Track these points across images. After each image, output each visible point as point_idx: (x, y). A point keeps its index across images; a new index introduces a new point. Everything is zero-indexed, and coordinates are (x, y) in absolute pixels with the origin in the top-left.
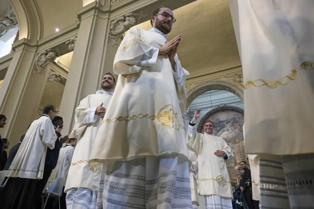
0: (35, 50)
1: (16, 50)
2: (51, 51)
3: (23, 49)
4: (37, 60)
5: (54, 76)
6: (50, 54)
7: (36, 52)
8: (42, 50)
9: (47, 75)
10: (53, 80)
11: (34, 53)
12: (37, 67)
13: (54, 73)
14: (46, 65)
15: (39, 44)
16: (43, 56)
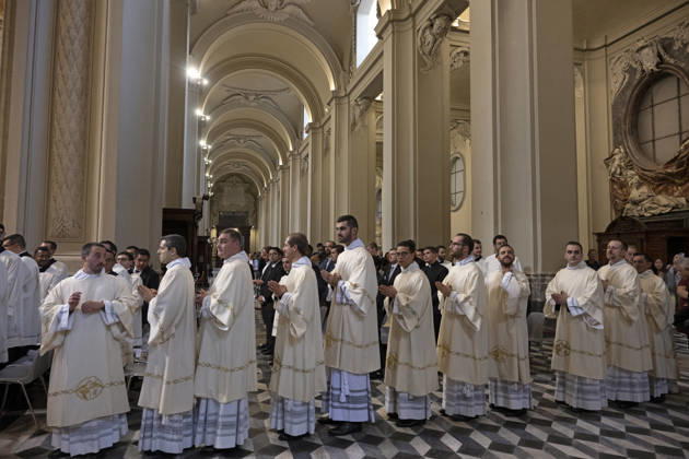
0: (411, 25)
1: (384, 36)
2: (437, 17)
3: (393, 32)
4: (419, 44)
5: (462, 55)
6: (438, 22)
7: (414, 27)
8: (422, 20)
9: (447, 61)
10: (461, 63)
11: (411, 32)
12: (424, 57)
13: (459, 50)
14: (439, 46)
15: (414, 10)
16: (428, 32)
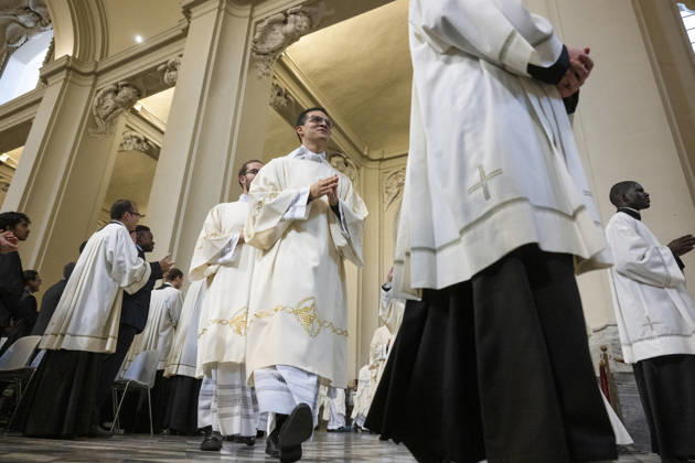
0: (91, 82)
1: (51, 81)
2: (126, 85)
3: (66, 80)
4: (96, 103)
5: (135, 140)
6: (125, 91)
7: (94, 86)
8: (107, 82)
9: (119, 138)
10: (131, 148)
11: (89, 88)
12: (97, 120)
13: (134, 134)
14: (117, 116)
15: (99, 69)
16: (110, 96)
